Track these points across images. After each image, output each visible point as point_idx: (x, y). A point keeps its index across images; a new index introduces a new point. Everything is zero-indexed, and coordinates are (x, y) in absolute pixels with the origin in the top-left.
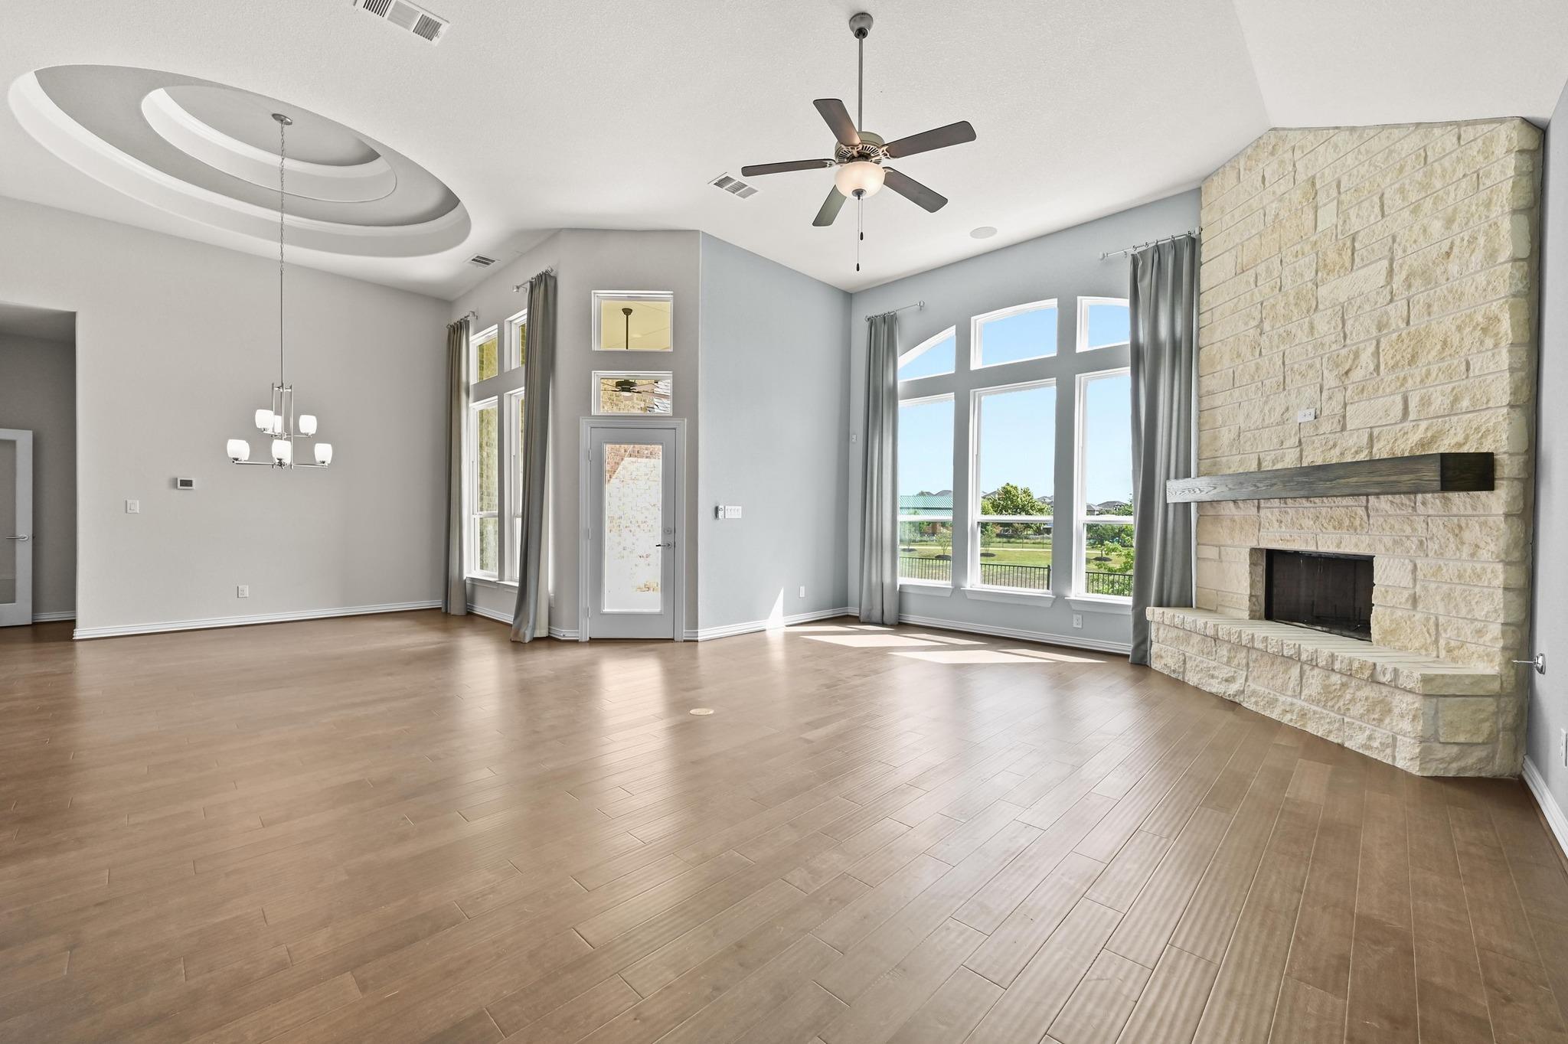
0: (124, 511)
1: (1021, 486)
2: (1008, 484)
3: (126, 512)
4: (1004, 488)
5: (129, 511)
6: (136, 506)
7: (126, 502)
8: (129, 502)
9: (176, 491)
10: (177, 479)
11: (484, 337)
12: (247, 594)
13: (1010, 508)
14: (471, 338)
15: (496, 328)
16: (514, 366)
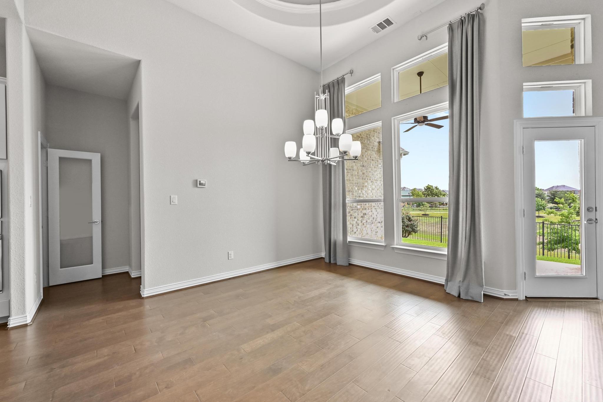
0: (169, 203)
1: (434, 186)
2: (429, 185)
3: (171, 204)
4: (427, 186)
5: (172, 203)
6: (176, 199)
7: (170, 196)
8: (172, 197)
9: (196, 189)
10: (197, 180)
11: (353, 88)
12: (233, 258)
13: (430, 195)
14: (346, 89)
15: (378, 77)
16: (396, 100)
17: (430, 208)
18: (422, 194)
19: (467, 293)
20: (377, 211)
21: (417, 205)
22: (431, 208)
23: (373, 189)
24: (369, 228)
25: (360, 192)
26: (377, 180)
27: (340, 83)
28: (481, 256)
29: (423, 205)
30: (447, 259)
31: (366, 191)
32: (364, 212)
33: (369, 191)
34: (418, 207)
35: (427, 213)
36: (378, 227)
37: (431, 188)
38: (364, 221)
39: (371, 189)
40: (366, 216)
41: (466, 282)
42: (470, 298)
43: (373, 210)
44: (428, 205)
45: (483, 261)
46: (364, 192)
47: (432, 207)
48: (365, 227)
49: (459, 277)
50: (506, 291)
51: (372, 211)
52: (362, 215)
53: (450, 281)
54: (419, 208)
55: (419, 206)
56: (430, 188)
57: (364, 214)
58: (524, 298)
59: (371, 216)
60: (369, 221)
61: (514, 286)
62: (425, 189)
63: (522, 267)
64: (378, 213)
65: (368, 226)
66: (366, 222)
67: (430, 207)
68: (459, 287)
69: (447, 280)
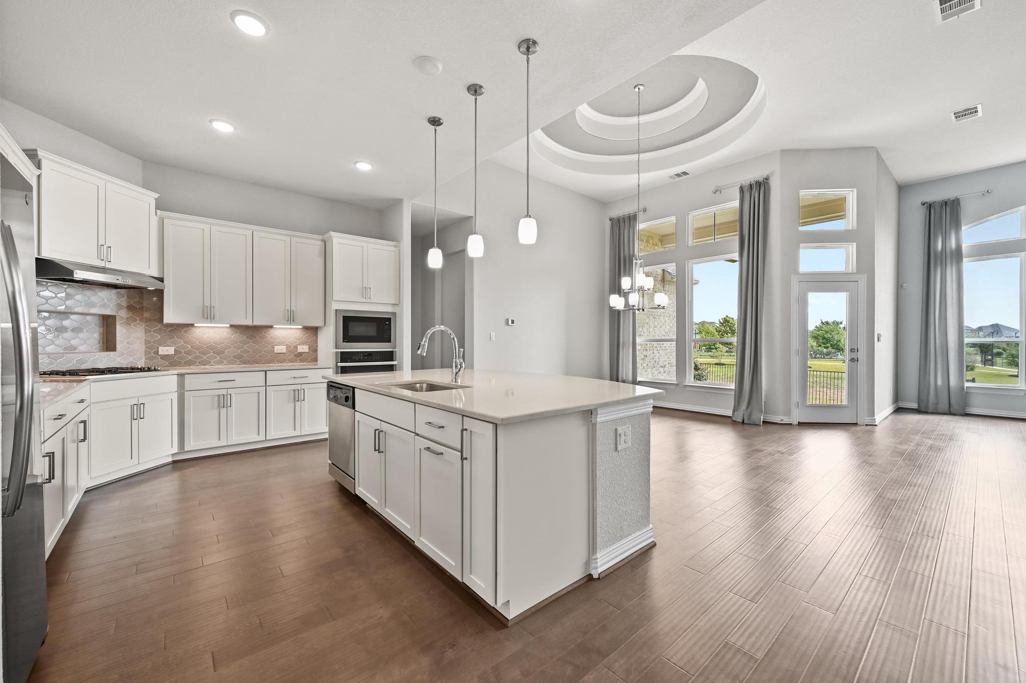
0: (489, 339)
5: (491, 339)
6: (494, 336)
8: (491, 334)
9: (507, 327)
10: (508, 319)
11: (645, 226)
14: (638, 225)
15: (673, 218)
16: (690, 244)
17: (727, 354)
18: (715, 331)
19: (749, 419)
20: (659, 353)
21: (706, 349)
22: (729, 354)
23: (655, 327)
24: (650, 373)
25: (641, 329)
26: (660, 316)
27: (632, 219)
28: (761, 387)
29: (716, 348)
30: (734, 394)
31: (647, 329)
32: (645, 354)
33: (651, 329)
34: (708, 351)
35: (723, 361)
36: (660, 373)
37: (730, 322)
38: (645, 365)
39: (653, 326)
40: (646, 359)
41: (749, 410)
42: (752, 423)
43: (655, 352)
44: (725, 349)
45: (763, 393)
46: (645, 330)
47: (731, 352)
48: (646, 371)
49: (744, 406)
50: (782, 417)
51: (653, 353)
52: (643, 357)
53: (737, 411)
54: (709, 353)
55: (709, 349)
56: (728, 322)
57: (644, 356)
58: (797, 423)
59: (653, 359)
60: (650, 364)
61: (788, 413)
62: (720, 322)
63: (795, 397)
64: (660, 355)
65: (649, 370)
66: (647, 365)
67: (727, 352)
68: (744, 414)
69: (734, 411)
